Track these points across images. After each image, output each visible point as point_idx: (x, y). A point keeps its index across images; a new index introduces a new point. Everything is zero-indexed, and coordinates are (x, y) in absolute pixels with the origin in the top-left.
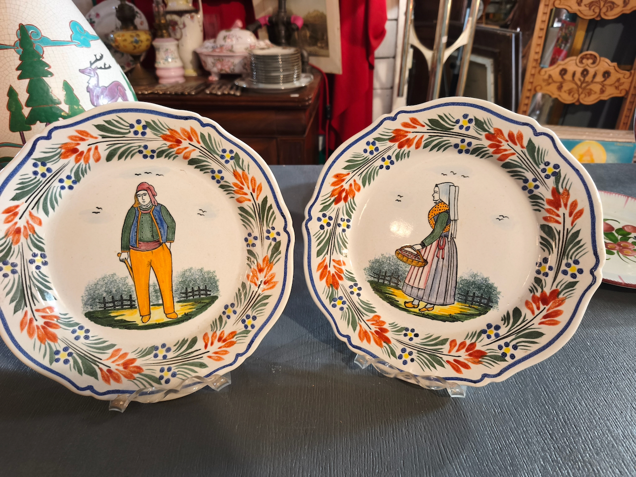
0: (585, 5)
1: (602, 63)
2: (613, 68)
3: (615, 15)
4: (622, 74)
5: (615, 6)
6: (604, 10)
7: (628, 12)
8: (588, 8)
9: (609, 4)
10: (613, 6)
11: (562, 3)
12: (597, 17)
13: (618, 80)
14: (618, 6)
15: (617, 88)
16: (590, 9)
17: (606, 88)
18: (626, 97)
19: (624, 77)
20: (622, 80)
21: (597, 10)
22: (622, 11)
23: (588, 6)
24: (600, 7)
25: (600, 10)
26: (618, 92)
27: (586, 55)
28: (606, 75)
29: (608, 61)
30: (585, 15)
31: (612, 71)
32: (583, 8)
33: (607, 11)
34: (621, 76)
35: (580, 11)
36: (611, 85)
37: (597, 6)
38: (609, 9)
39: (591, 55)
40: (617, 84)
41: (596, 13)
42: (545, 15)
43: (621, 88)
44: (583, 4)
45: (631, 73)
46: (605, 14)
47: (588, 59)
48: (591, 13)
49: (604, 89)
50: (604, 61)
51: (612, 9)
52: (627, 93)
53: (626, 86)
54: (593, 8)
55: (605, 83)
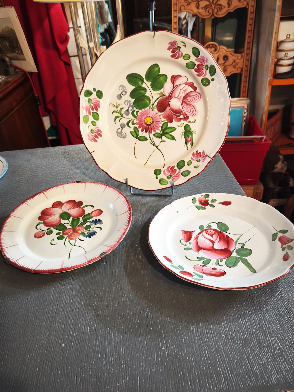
0: (202, 8)
1: (221, 49)
2: (229, 52)
3: (223, 14)
4: (236, 56)
5: (223, 7)
6: (215, 11)
7: (232, 11)
8: (204, 10)
9: (218, 6)
10: (221, 7)
11: (185, 9)
12: (212, 16)
13: (234, 61)
14: (225, 7)
15: (234, 67)
16: (206, 11)
17: (227, 68)
18: (242, 73)
19: (238, 59)
20: (237, 61)
21: (211, 11)
22: (228, 10)
23: (204, 8)
24: (212, 9)
25: (213, 11)
26: (236, 70)
27: (209, 45)
28: (226, 58)
29: (225, 48)
30: (203, 16)
31: (229, 55)
32: (201, 10)
33: (218, 11)
34: (236, 58)
35: (199, 13)
36: (230, 65)
37: (210, 8)
38: (219, 10)
39: (213, 44)
40: (234, 64)
41: (210, 13)
42: (176, 17)
43: (237, 66)
44: (200, 7)
45: (242, 56)
46: (216, 13)
47: (211, 48)
48: (207, 14)
49: (226, 68)
50: (222, 48)
51: (221, 10)
52: (242, 70)
53: (240, 65)
54: (208, 10)
55: (226, 64)
